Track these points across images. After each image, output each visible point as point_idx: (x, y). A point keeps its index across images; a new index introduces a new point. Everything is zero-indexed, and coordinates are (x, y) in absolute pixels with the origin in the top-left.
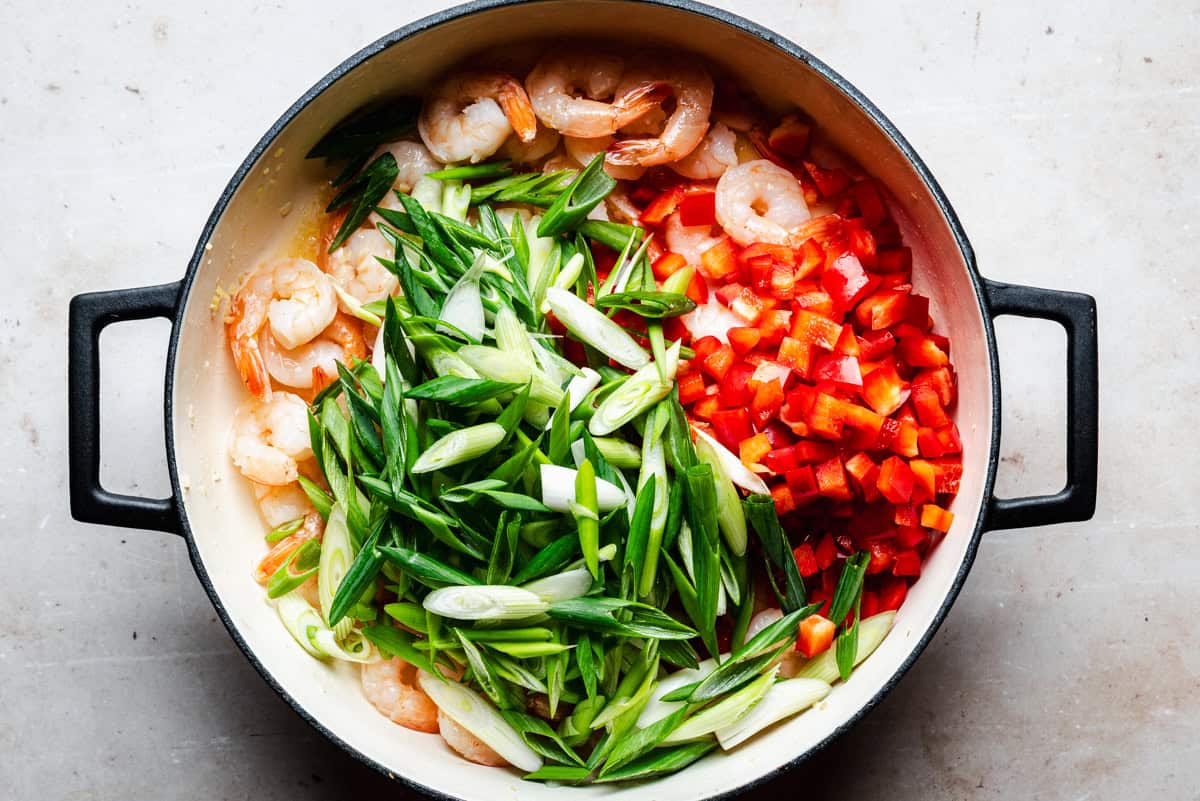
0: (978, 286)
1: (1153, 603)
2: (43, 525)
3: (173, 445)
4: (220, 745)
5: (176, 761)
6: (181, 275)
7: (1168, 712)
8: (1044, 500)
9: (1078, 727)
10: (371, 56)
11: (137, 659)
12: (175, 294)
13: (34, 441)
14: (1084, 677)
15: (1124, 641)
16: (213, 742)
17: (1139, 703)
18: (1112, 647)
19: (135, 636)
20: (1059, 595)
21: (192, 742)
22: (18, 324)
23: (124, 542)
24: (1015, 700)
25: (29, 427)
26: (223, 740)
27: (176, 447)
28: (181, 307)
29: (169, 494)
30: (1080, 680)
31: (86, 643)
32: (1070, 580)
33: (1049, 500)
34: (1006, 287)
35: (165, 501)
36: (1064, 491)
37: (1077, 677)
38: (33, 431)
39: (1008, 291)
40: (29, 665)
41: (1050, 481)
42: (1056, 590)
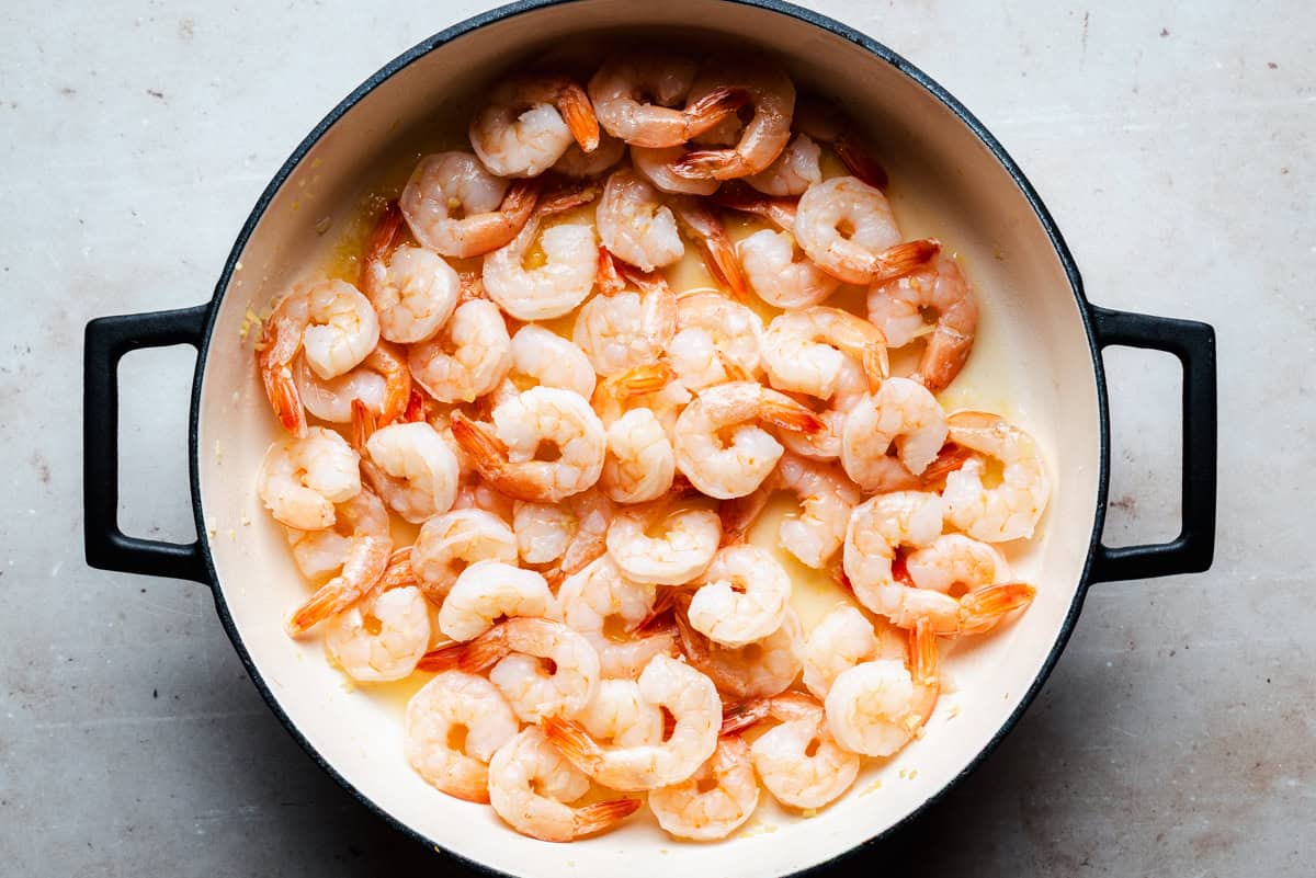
0: (1085, 313)
1: (1277, 663)
2: (55, 572)
3: (198, 484)
4: (248, 814)
5: (200, 832)
6: (208, 298)
7: (1292, 783)
8: (1157, 549)
9: (1193, 799)
10: (418, 57)
11: (159, 719)
12: (202, 318)
13: (45, 480)
14: (1199, 745)
15: (1244, 704)
16: (241, 811)
17: (1260, 773)
18: (1232, 711)
19: (155, 695)
20: (1172, 654)
21: (218, 811)
22: (29, 350)
23: (144, 591)
24: (1124, 769)
25: (40, 464)
26: (252, 809)
27: (201, 487)
28: (208, 332)
29: (193, 539)
30: (1195, 747)
31: (102, 702)
32: (1186, 637)
33: (1162, 549)
34: (1117, 314)
35: (188, 547)
36: (1179, 539)
37: (1192, 743)
38: (45, 468)
39: (1119, 319)
40: (39, 726)
41: (1163, 527)
42: (1170, 647)
